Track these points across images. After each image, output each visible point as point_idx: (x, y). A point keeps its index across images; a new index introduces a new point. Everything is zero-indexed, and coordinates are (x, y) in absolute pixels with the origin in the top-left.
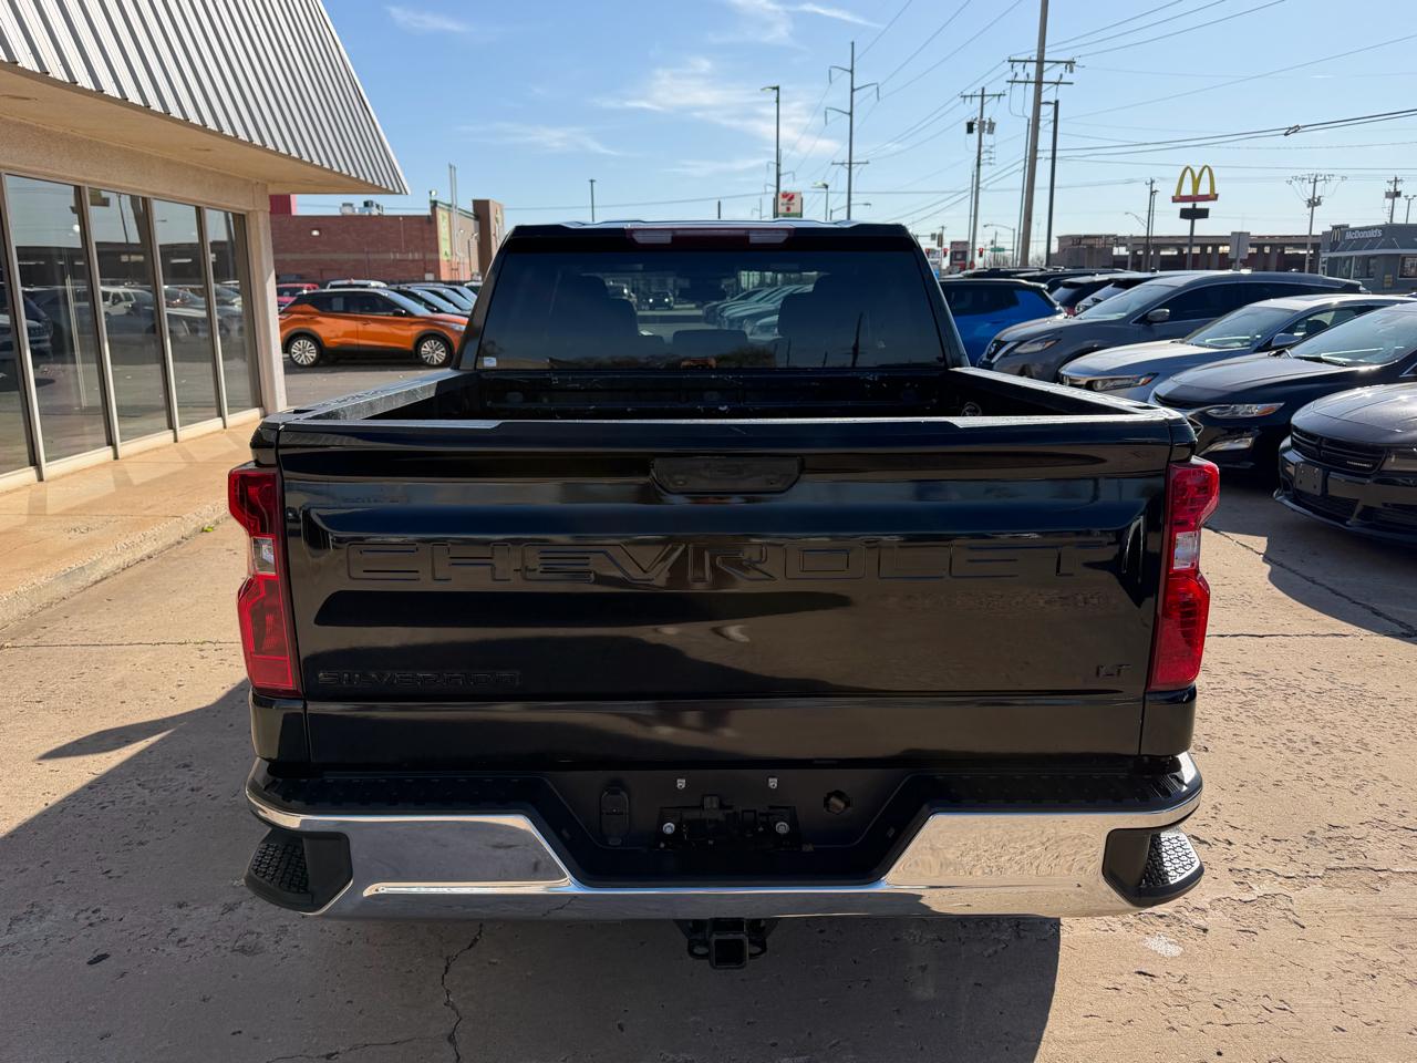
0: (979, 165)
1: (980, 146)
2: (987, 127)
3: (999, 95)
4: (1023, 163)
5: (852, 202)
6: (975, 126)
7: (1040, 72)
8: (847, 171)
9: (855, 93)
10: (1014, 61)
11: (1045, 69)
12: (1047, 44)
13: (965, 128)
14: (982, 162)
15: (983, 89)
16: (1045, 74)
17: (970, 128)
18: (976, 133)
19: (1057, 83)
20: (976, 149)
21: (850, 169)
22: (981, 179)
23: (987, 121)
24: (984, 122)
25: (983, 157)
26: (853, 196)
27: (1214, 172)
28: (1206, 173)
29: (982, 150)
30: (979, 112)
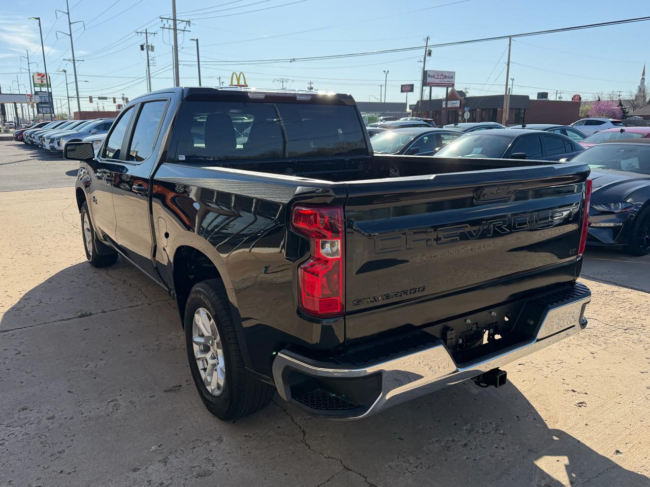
0: (149, 66)
1: (148, 57)
2: (150, 48)
3: (154, 34)
4: (172, 66)
5: (78, 80)
6: (145, 47)
7: (175, 25)
8: (73, 64)
9: (71, 25)
10: (162, 18)
11: (177, 23)
12: (177, 12)
13: (140, 48)
14: (150, 65)
15: (146, 30)
16: (177, 26)
17: (142, 48)
18: (145, 50)
19: (184, 31)
20: (147, 58)
21: (74, 63)
22: (151, 73)
23: (150, 45)
24: (149, 46)
25: (150, 62)
26: (77, 76)
27: (245, 75)
28: (242, 75)
29: (150, 59)
30: (145, 40)
